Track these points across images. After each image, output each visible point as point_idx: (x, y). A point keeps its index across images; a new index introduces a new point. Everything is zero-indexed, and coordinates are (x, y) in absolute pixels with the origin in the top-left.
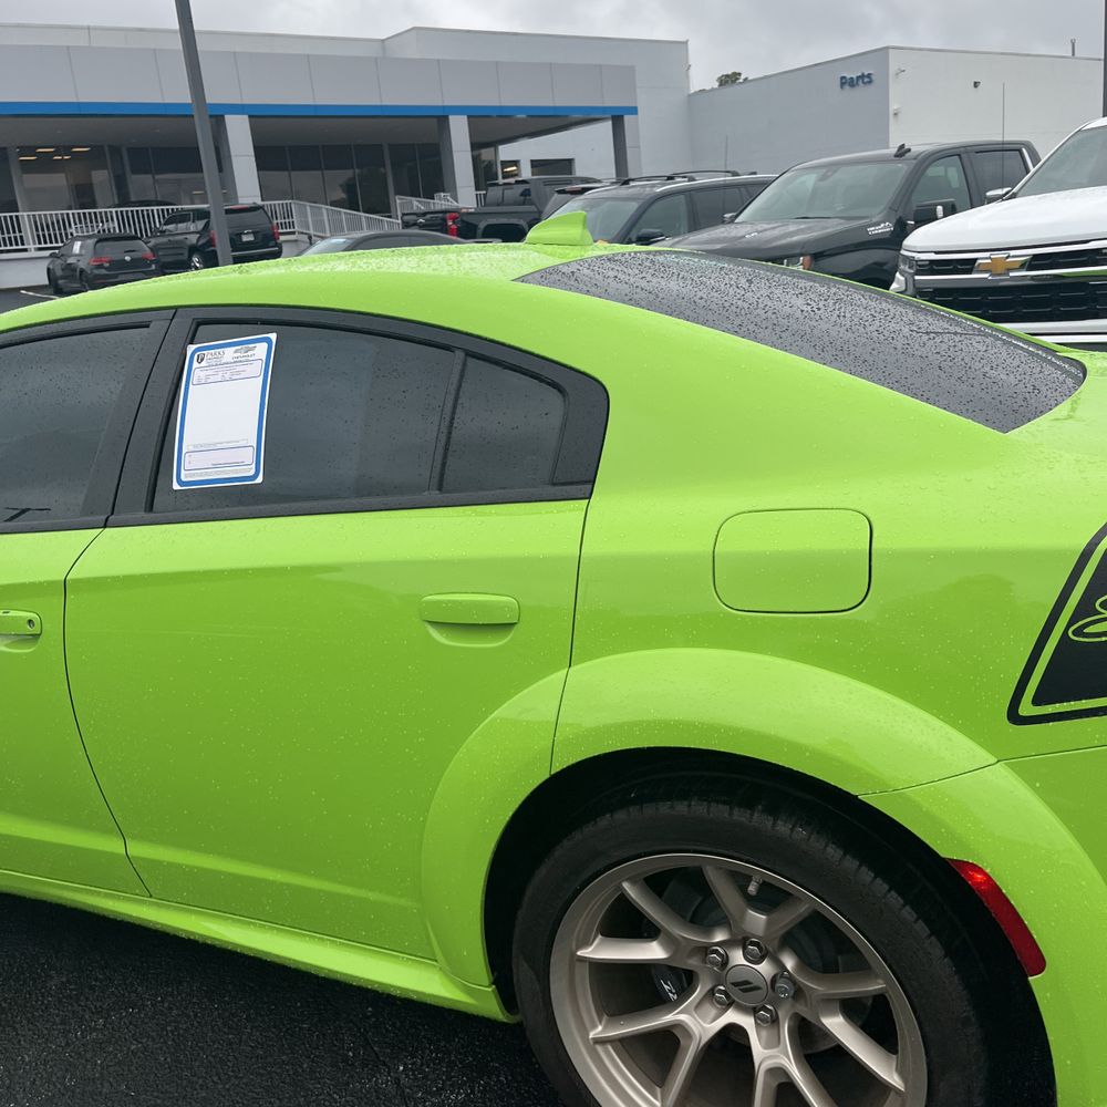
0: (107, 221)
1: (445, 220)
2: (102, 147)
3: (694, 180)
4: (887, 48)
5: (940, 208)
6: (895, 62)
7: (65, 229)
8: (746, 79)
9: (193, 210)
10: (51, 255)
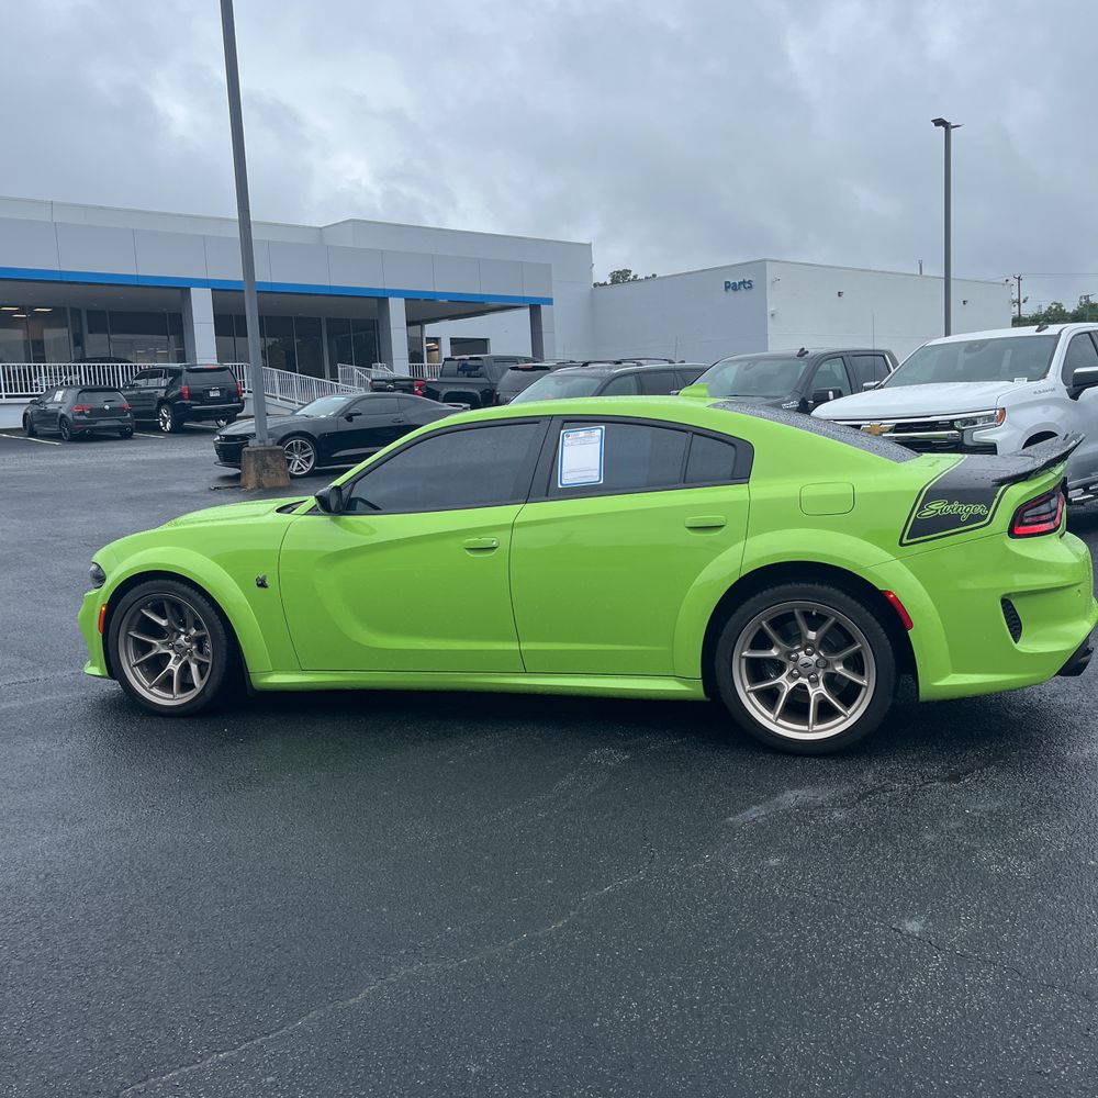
0: (70, 374)
1: (412, 386)
2: (64, 309)
3: (641, 365)
4: (765, 260)
5: (831, 393)
6: (771, 272)
7: (31, 379)
8: (635, 277)
9: (165, 368)
10: (31, 402)
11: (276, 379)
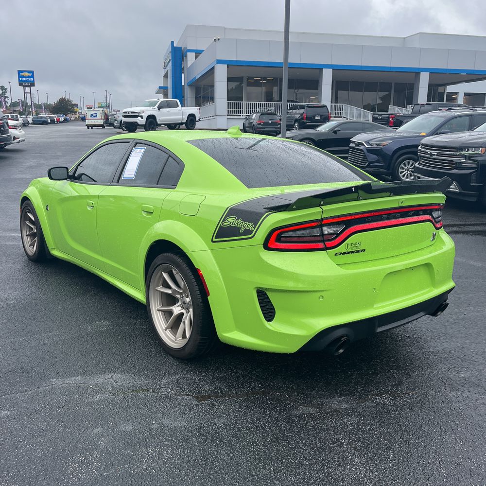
1: (389, 118)
2: (277, 78)
9: (300, 105)
11: (355, 112)
